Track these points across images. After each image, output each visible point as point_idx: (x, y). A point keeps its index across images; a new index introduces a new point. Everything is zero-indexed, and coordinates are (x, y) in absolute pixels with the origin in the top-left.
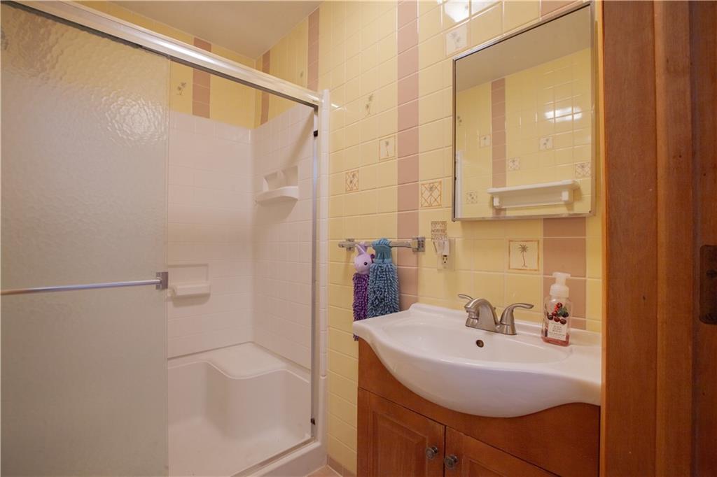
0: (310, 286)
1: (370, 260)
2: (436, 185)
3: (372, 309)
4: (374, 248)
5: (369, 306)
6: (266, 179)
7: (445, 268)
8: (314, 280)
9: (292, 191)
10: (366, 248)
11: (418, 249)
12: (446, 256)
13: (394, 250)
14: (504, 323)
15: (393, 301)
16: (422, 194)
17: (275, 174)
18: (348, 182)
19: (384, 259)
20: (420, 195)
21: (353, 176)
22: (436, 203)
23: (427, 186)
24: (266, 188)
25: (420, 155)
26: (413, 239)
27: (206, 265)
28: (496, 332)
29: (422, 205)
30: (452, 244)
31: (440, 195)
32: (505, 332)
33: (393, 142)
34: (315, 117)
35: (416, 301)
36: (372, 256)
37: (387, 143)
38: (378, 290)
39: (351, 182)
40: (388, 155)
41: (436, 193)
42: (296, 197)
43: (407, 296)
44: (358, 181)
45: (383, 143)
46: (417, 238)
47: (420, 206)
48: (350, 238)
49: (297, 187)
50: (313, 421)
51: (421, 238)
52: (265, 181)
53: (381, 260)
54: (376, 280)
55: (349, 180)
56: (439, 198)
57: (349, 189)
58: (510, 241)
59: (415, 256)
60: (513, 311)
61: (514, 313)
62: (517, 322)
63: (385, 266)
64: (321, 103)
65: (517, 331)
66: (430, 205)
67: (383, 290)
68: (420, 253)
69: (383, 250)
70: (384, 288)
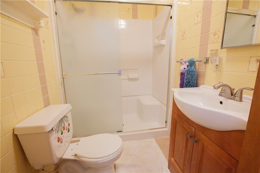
0: (168, 77)
1: (187, 67)
2: (217, 32)
3: (185, 86)
4: (188, 62)
5: (184, 85)
6: (156, 38)
7: (216, 70)
8: (169, 75)
9: (163, 42)
10: (186, 62)
11: (206, 62)
12: (217, 65)
13: (197, 63)
14: (236, 96)
15: (193, 83)
16: (210, 37)
17: (159, 36)
18: (182, 36)
19: (191, 66)
20: (209, 38)
21: (184, 33)
22: (216, 41)
23: (212, 33)
24: (156, 41)
25: (211, 18)
26: (204, 58)
27: (138, 69)
28: (231, 99)
29: (210, 43)
30: (220, 60)
31: (218, 37)
32: (236, 100)
33: (200, 15)
34: (171, 11)
35: (203, 84)
36: (188, 66)
37: (198, 16)
38: (188, 79)
39: (183, 36)
40: (198, 22)
41: (216, 36)
42: (165, 44)
43: (200, 82)
44: (186, 35)
45: (196, 16)
46: (206, 58)
47: (209, 43)
48: (182, 59)
49: (165, 40)
50: (166, 122)
51: (208, 57)
52: (156, 39)
53: (190, 67)
54: (187, 75)
55: (182, 35)
56: (217, 39)
57: (182, 39)
58: (250, 57)
59: (205, 65)
60: (242, 91)
61: (243, 92)
62: (243, 96)
63: (191, 69)
64: (174, 3)
65: (243, 100)
66: (213, 43)
67: (189, 79)
68: (207, 64)
69: (192, 63)
70: (190, 78)
